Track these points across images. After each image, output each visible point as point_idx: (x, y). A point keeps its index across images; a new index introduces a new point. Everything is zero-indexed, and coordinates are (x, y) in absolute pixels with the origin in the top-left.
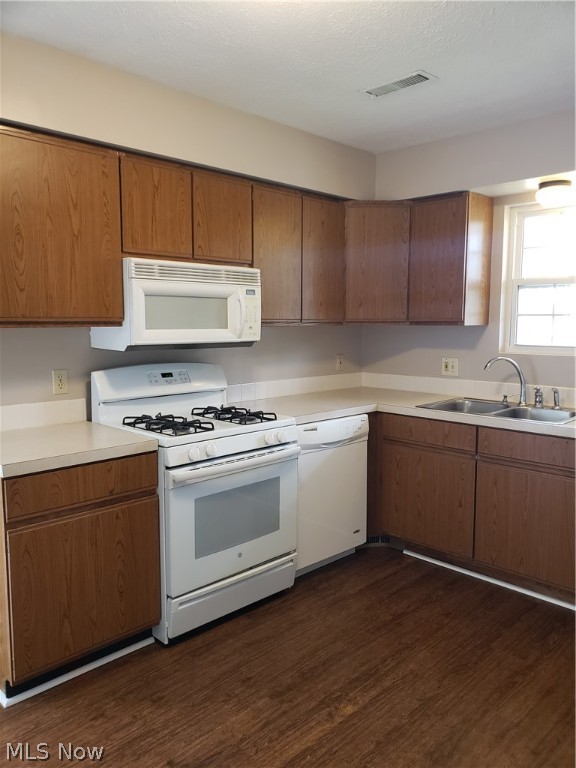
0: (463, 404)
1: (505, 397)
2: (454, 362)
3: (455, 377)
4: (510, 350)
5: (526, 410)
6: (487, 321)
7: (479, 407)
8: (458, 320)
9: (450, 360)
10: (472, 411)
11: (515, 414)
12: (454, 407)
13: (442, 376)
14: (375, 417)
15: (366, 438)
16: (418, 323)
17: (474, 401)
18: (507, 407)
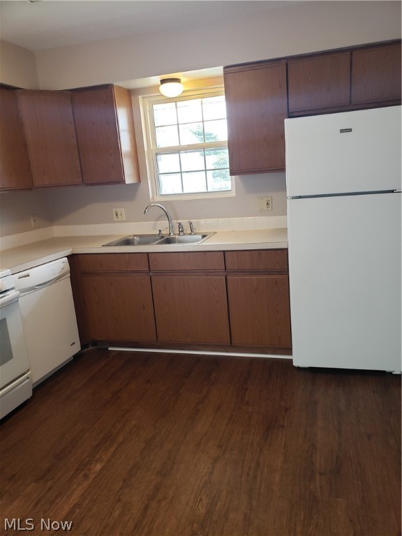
0: (133, 239)
1: (160, 231)
2: (122, 211)
3: (124, 222)
4: (158, 199)
5: (175, 238)
6: (139, 180)
7: (145, 240)
8: (120, 180)
9: (119, 211)
10: (140, 243)
11: (169, 241)
12: (128, 242)
13: (115, 222)
14: (72, 258)
15: (69, 275)
16: (91, 184)
17: (141, 236)
18: (163, 237)
